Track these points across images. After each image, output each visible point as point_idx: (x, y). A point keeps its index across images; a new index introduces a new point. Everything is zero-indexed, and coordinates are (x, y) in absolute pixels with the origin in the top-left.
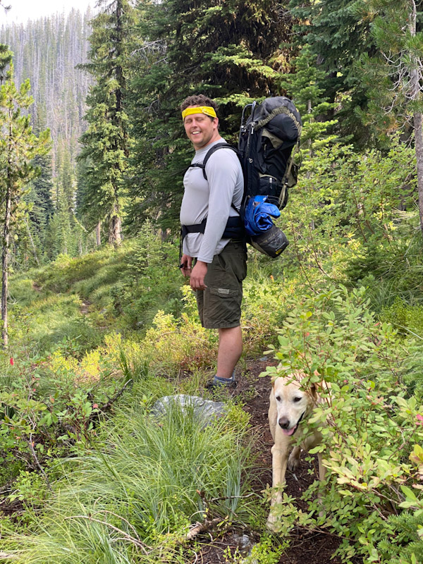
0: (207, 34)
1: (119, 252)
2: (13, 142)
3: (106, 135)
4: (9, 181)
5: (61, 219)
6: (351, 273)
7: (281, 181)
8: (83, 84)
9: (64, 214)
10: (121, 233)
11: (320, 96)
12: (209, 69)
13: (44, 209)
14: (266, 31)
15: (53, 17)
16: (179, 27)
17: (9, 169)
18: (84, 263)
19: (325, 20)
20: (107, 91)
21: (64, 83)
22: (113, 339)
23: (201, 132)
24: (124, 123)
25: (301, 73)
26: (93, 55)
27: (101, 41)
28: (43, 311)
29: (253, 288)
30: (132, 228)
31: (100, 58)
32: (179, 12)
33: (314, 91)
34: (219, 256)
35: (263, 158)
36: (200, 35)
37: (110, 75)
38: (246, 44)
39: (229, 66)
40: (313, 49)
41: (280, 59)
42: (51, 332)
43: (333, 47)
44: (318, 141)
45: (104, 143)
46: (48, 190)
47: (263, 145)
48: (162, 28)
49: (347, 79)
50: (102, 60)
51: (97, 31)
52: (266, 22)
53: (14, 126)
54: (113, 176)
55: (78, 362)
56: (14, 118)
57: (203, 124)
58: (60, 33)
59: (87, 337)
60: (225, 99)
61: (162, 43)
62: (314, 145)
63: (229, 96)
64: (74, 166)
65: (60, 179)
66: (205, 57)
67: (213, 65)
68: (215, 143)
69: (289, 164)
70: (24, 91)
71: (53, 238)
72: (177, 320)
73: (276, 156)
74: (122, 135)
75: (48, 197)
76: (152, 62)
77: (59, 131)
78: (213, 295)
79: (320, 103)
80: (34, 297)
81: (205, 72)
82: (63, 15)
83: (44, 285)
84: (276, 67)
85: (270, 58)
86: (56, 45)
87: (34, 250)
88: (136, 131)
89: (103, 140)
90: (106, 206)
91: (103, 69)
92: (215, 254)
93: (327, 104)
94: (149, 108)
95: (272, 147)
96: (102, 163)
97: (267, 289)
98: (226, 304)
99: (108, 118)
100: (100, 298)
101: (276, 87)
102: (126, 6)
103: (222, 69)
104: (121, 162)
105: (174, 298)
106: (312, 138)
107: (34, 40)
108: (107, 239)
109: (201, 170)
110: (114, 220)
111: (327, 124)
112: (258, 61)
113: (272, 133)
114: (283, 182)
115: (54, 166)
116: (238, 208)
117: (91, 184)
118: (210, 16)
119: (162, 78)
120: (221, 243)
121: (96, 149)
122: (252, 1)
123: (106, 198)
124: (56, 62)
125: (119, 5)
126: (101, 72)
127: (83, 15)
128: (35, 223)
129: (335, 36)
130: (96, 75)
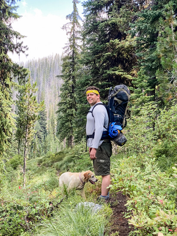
0: (106, 63)
2: (29, 106)
3: (68, 103)
4: (28, 121)
5: (50, 137)
8: (60, 83)
9: (51, 135)
10: (74, 142)
11: (147, 86)
12: (106, 77)
13: (43, 133)
14: (129, 62)
15: (48, 57)
16: (94, 61)
17: (28, 117)
19: (149, 57)
20: (68, 85)
21: (52, 83)
23: (92, 99)
24: (75, 98)
25: (139, 78)
26: (63, 71)
27: (66, 66)
28: (41, 175)
30: (78, 140)
32: (94, 55)
33: (144, 84)
34: (100, 147)
35: (115, 108)
36: (103, 63)
37: (69, 79)
38: (121, 67)
39: (114, 75)
41: (134, 72)
43: (153, 68)
44: (146, 103)
45: (67, 106)
46: (45, 125)
47: (115, 103)
48: (88, 61)
50: (67, 73)
51: (65, 62)
52: (128, 58)
53: (30, 100)
54: (70, 119)
56: (30, 97)
58: (51, 63)
65: (50, 121)
66: (105, 72)
67: (108, 75)
69: (126, 110)
70: (34, 86)
71: (47, 145)
73: (120, 107)
74: (74, 102)
75: (45, 128)
77: (50, 102)
78: (98, 162)
79: (147, 89)
82: (52, 56)
83: (42, 164)
84: (133, 75)
85: (130, 72)
86: (49, 68)
87: (38, 150)
88: (79, 101)
90: (67, 131)
91: (67, 77)
96: (66, 114)
98: (103, 166)
99: (69, 96)
102: (76, 53)
103: (111, 76)
104: (74, 113)
107: (41, 66)
108: (68, 145)
109: (91, 113)
110: (71, 137)
111: (150, 97)
112: (125, 73)
113: (118, 98)
114: (124, 117)
115: (48, 116)
117: (62, 123)
118: (106, 56)
119: (88, 80)
120: (100, 142)
121: (64, 108)
122: (123, 50)
123: (68, 128)
124: (49, 75)
125: (74, 52)
126: (66, 78)
127: (60, 56)
128: (40, 139)
129: (153, 63)
130: (64, 80)
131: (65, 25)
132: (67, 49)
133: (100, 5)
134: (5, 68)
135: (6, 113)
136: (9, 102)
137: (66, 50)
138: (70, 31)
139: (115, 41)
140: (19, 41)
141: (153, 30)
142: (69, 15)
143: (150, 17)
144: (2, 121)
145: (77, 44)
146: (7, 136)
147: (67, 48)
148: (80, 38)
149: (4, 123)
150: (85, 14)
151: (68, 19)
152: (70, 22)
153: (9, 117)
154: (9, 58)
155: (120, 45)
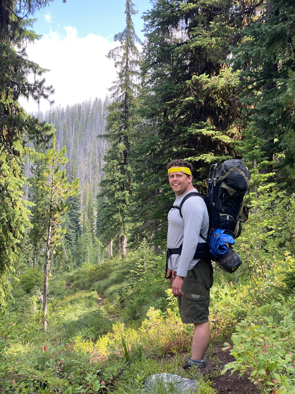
0: (184, 115)
1: (125, 261)
2: (54, 188)
3: (117, 181)
4: (51, 214)
5: (86, 238)
6: (288, 282)
7: (236, 218)
8: (102, 147)
9: (88, 234)
10: (126, 248)
11: (262, 156)
12: (186, 138)
13: (74, 231)
14: (225, 112)
15: (83, 104)
16: (165, 111)
17: (51, 206)
18: (101, 269)
19: (264, 106)
20: (118, 152)
21: (90, 146)
22: (119, 327)
23: (179, 184)
24: (129, 172)
25: (248, 141)
26: (109, 128)
27: (114, 120)
28: (72, 303)
29: (217, 292)
30: (134, 244)
31: (113, 130)
32: (165, 101)
33: (257, 153)
34: (192, 271)
35: (223, 202)
36: (179, 116)
37: (120, 141)
38: (211, 121)
39: (200, 136)
40: (257, 125)
41: (234, 130)
42: (77, 319)
43: (270, 123)
44: (261, 187)
45: (116, 186)
46: (78, 218)
47: (222, 193)
48: (154, 112)
49: (281, 144)
50: (115, 132)
51: (112, 113)
52: (224, 107)
53: (55, 177)
54: (121, 209)
55: (93, 344)
56: (55, 172)
57: (181, 179)
58: (88, 114)
59: (100, 325)
60: (197, 157)
61: (155, 120)
62: (259, 190)
63: (199, 156)
64: (95, 201)
65: (86, 210)
66: (183, 130)
67: (188, 135)
68: (189, 192)
69: (241, 206)
70: (62, 154)
71: (80, 250)
72: (164, 313)
73: (232, 201)
74: (128, 180)
75: (77, 223)
76: (148, 133)
77: (86, 178)
78: (188, 299)
79: (262, 161)
80: (66, 293)
81: (183, 140)
82: (90, 102)
83: (73, 284)
84: (232, 136)
85: (227, 130)
86: (85, 122)
87: (67, 259)
88: (137, 178)
89: (115, 184)
90: (116, 229)
91: (115, 137)
92: (189, 269)
93: (267, 162)
94: (146, 162)
95: (229, 195)
96: (114, 200)
97: (228, 293)
98: (197, 306)
99: (118, 170)
100: (111, 294)
101: (232, 149)
102: (131, 97)
103: (194, 138)
104: (127, 199)
105: (162, 297)
106: (257, 185)
107: (70, 120)
108: (117, 252)
109: (178, 210)
110: (122, 239)
111: (267, 175)
112: (219, 132)
113: (229, 185)
114: (237, 219)
115: (82, 201)
116: (206, 237)
117: (106, 214)
118: (186, 104)
119: (154, 144)
120: (193, 262)
121: (110, 190)
122: (214, 93)
123: (116, 223)
124: (84, 133)
125: (127, 96)
126: (114, 139)
127: (103, 102)
128: (68, 241)
129: (272, 116)
130: (111, 142)
131: (113, 50)
132: (116, 90)
133: (176, 16)
134: (15, 125)
135: (15, 200)
136: (19, 182)
137: (114, 92)
138: (120, 60)
139: (202, 77)
140: (39, 78)
141: (270, 58)
142: (120, 33)
143: (266, 35)
144: (8, 214)
145: (133, 82)
146: (17, 239)
147: (116, 88)
148: (138, 73)
149: (11, 216)
150: (147, 33)
151: (117, 41)
152: (121, 45)
153: (19, 206)
154: (19, 107)
155: (209, 85)
